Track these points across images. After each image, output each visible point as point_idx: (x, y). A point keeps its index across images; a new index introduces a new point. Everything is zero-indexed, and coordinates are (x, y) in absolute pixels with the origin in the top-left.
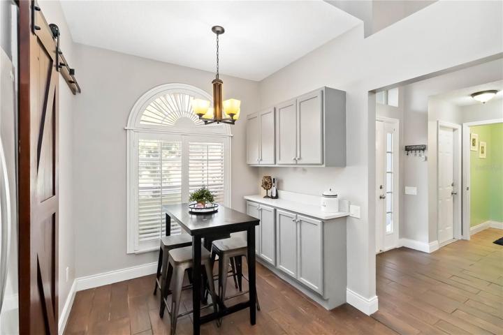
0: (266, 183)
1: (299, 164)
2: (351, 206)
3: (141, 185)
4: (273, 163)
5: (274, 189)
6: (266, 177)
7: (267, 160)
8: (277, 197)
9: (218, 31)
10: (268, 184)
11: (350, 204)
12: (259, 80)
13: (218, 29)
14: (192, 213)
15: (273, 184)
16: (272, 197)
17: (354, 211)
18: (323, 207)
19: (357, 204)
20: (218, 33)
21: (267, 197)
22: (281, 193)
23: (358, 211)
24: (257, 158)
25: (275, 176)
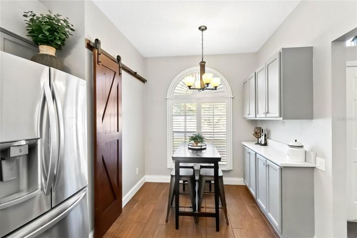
0: (256, 133)
1: (268, 117)
2: (317, 158)
3: (174, 130)
4: (254, 116)
5: (263, 138)
6: (257, 128)
7: (252, 116)
8: (265, 144)
9: (202, 29)
10: (258, 133)
11: (316, 156)
12: (256, 51)
13: (202, 28)
14: (189, 149)
15: (262, 134)
16: (261, 144)
17: (320, 164)
18: (287, 155)
19: (323, 156)
20: (203, 30)
21: (258, 143)
22: (269, 141)
23: (323, 164)
24: (248, 113)
25: (264, 127)
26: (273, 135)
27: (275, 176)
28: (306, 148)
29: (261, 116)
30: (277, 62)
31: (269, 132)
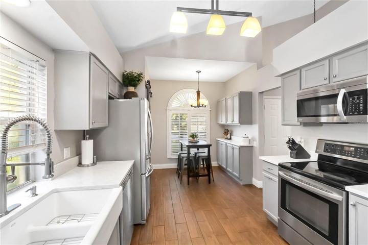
0: (225, 132)
1: (232, 124)
5: (229, 135)
6: (225, 129)
7: (224, 122)
8: (230, 139)
10: (226, 133)
11: (253, 141)
12: (224, 82)
15: (229, 133)
16: (228, 139)
19: (256, 141)
21: (226, 139)
22: (232, 137)
23: (256, 144)
24: (221, 120)
25: (229, 129)
26: (234, 133)
27: (237, 152)
28: (250, 138)
29: (229, 122)
30: (238, 97)
31: (232, 132)
